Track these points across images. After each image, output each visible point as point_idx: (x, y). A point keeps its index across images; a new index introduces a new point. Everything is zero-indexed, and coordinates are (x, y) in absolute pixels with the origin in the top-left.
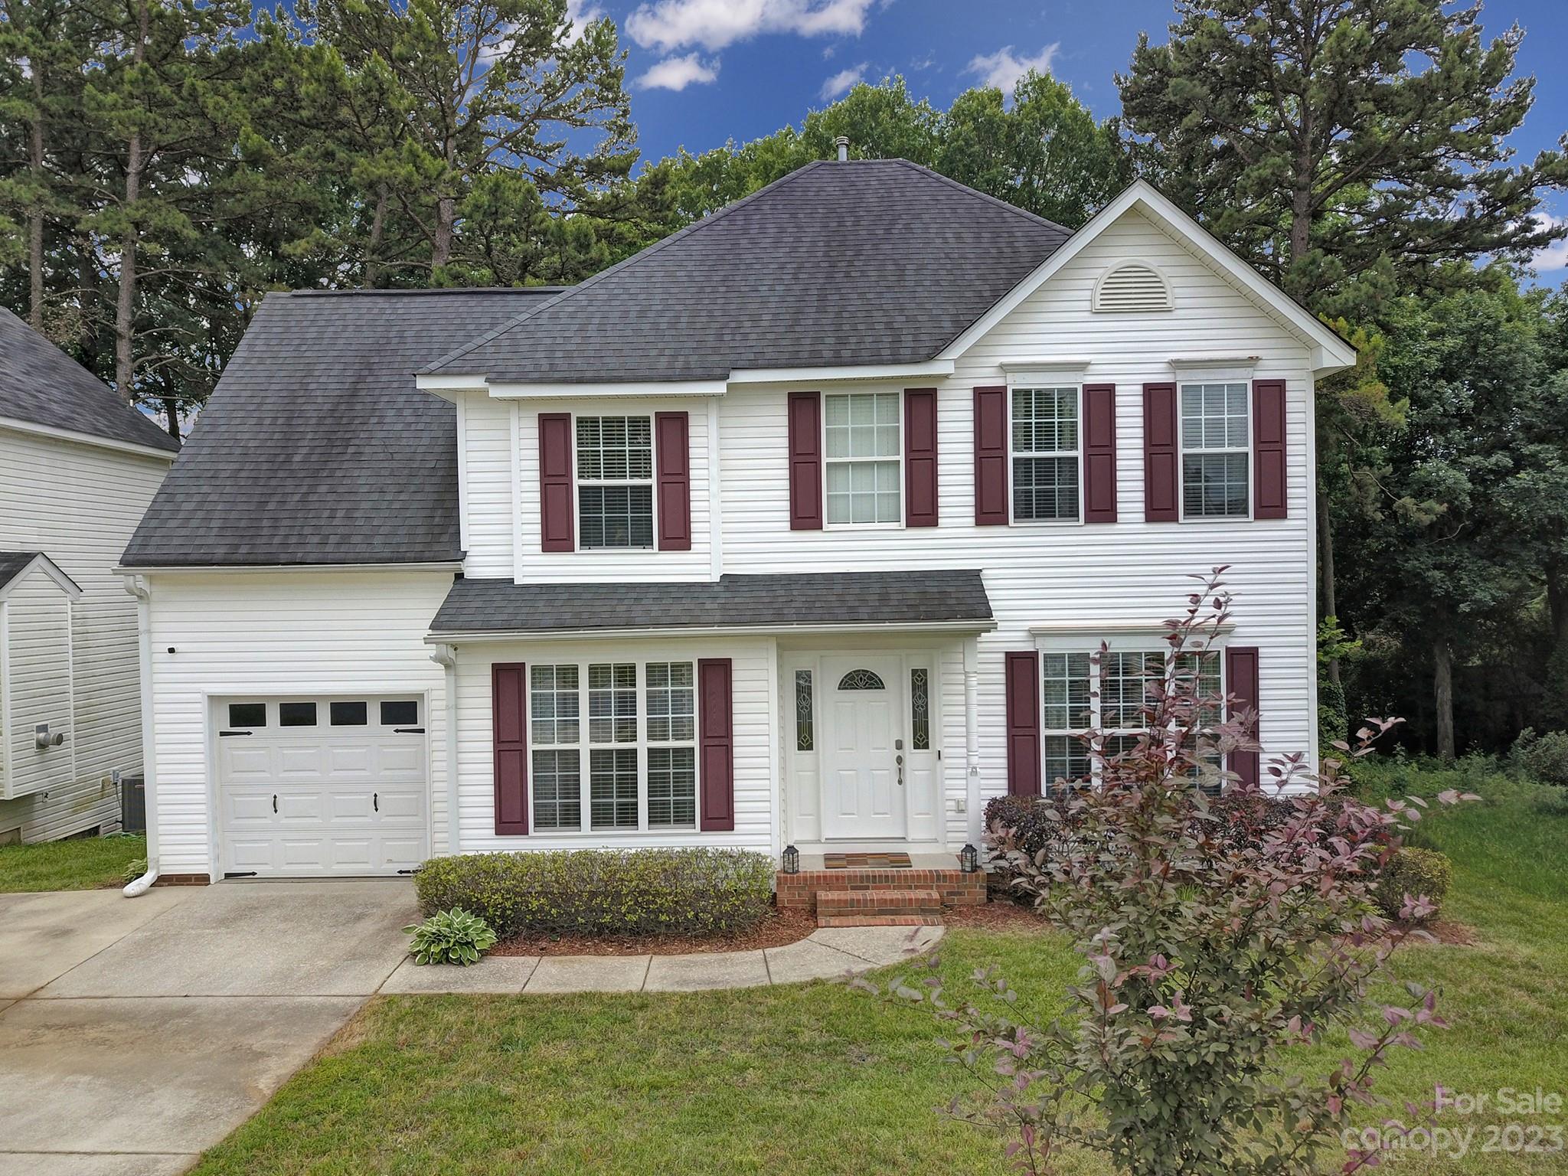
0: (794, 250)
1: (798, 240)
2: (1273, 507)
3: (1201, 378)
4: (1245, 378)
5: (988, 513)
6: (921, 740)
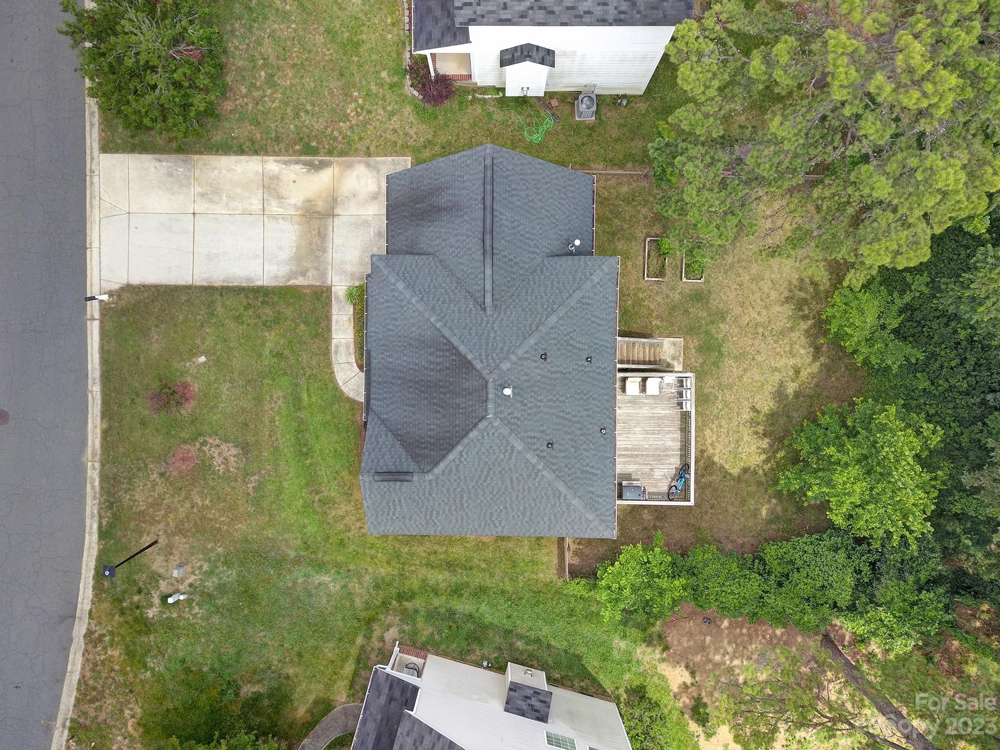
0: (426, 369)
1: (432, 370)
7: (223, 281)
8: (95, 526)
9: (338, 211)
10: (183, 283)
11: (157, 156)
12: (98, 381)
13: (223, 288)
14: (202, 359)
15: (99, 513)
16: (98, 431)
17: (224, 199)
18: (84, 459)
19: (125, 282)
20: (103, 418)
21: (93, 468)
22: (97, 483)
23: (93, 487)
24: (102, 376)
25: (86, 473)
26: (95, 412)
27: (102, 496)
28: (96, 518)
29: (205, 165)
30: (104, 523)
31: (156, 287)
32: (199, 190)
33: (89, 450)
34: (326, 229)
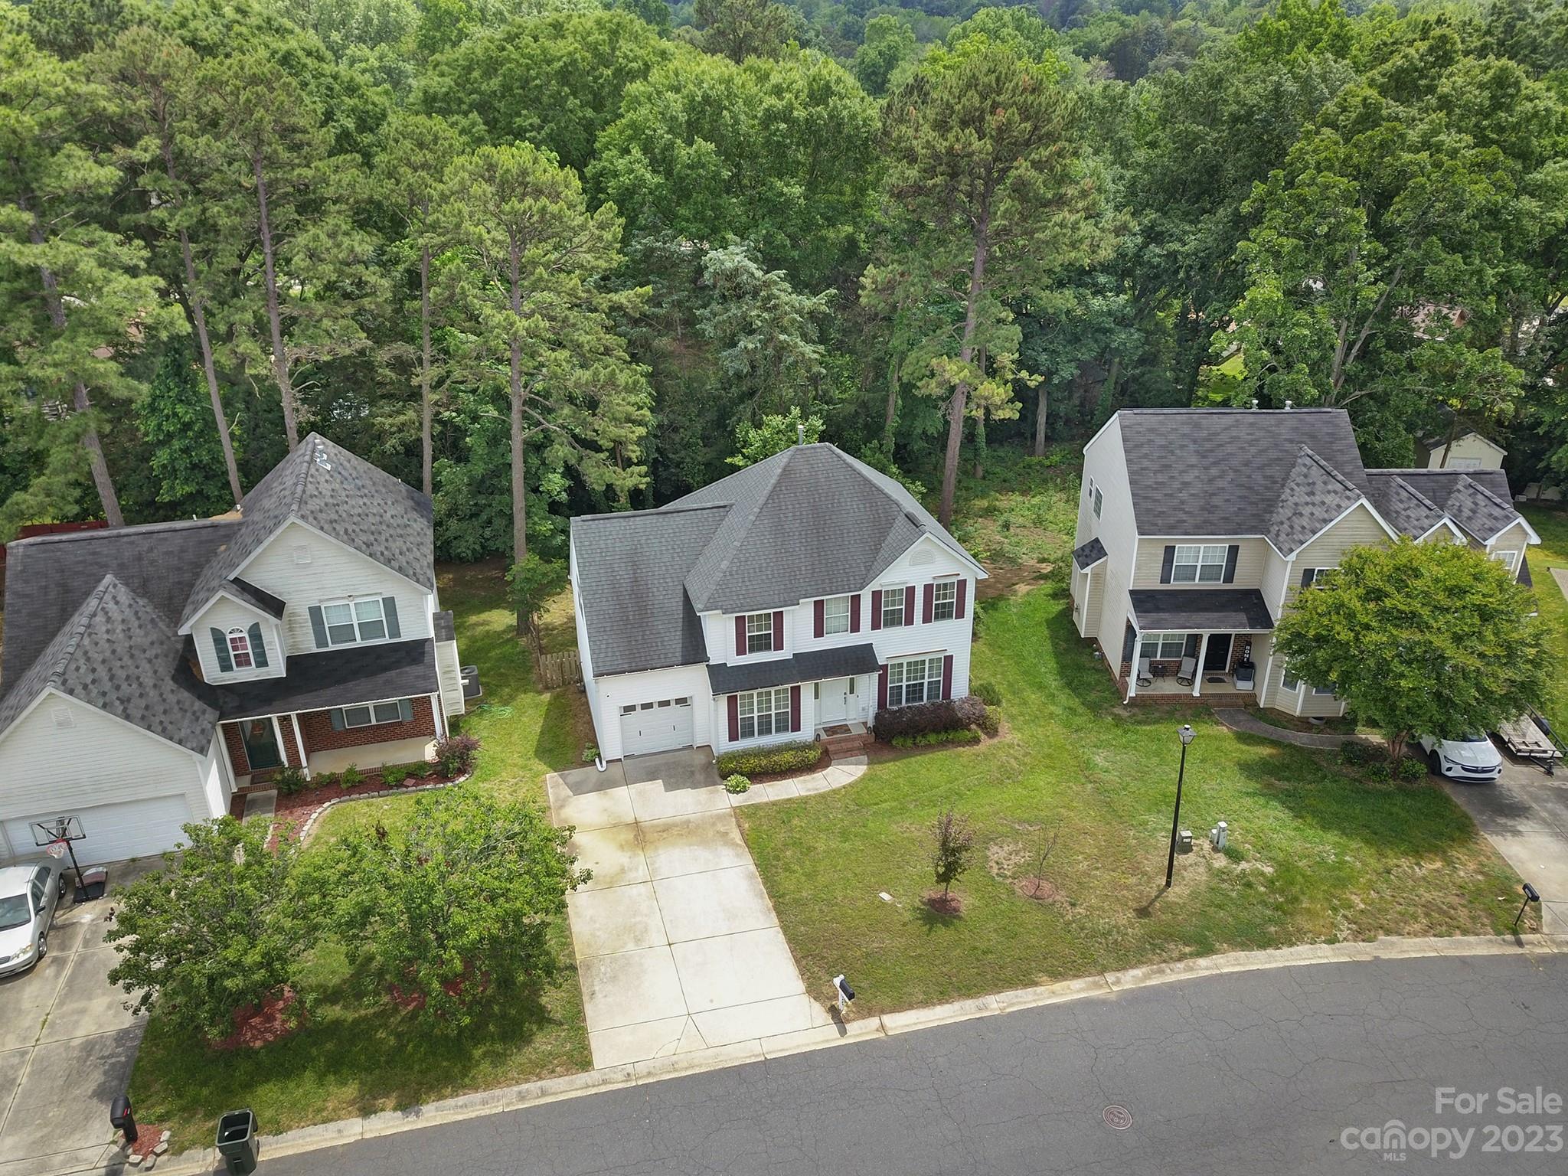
2: (960, 614)
3: (942, 581)
4: (955, 580)
5: (876, 626)
6: (852, 692)
7: (762, 898)
8: (1202, 962)
9: (630, 819)
10: (781, 936)
11: (585, 998)
12: (980, 1001)
13: (771, 897)
14: (885, 896)
15: (1179, 960)
16: (1057, 986)
17: (638, 919)
18: (1113, 997)
19: (806, 998)
20: (1036, 984)
21: (1118, 982)
22: (1138, 972)
23: (1147, 977)
24: (969, 996)
25: (1131, 991)
26: (1031, 998)
27: (1151, 962)
28: (1190, 962)
29: (589, 946)
30: (1187, 950)
31: (797, 961)
32: (631, 946)
33: (1094, 993)
34: (657, 826)
